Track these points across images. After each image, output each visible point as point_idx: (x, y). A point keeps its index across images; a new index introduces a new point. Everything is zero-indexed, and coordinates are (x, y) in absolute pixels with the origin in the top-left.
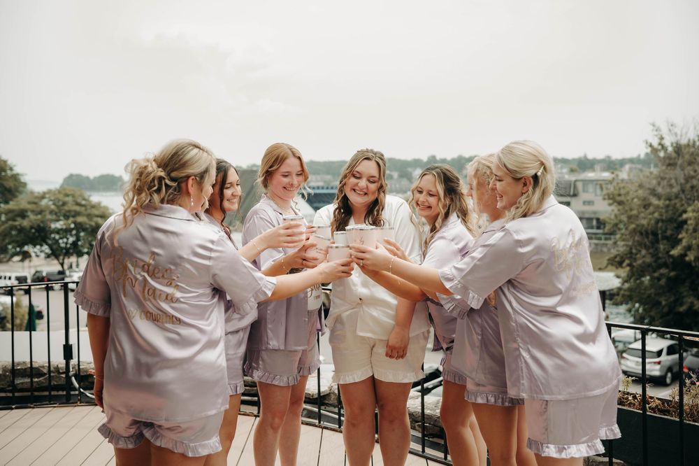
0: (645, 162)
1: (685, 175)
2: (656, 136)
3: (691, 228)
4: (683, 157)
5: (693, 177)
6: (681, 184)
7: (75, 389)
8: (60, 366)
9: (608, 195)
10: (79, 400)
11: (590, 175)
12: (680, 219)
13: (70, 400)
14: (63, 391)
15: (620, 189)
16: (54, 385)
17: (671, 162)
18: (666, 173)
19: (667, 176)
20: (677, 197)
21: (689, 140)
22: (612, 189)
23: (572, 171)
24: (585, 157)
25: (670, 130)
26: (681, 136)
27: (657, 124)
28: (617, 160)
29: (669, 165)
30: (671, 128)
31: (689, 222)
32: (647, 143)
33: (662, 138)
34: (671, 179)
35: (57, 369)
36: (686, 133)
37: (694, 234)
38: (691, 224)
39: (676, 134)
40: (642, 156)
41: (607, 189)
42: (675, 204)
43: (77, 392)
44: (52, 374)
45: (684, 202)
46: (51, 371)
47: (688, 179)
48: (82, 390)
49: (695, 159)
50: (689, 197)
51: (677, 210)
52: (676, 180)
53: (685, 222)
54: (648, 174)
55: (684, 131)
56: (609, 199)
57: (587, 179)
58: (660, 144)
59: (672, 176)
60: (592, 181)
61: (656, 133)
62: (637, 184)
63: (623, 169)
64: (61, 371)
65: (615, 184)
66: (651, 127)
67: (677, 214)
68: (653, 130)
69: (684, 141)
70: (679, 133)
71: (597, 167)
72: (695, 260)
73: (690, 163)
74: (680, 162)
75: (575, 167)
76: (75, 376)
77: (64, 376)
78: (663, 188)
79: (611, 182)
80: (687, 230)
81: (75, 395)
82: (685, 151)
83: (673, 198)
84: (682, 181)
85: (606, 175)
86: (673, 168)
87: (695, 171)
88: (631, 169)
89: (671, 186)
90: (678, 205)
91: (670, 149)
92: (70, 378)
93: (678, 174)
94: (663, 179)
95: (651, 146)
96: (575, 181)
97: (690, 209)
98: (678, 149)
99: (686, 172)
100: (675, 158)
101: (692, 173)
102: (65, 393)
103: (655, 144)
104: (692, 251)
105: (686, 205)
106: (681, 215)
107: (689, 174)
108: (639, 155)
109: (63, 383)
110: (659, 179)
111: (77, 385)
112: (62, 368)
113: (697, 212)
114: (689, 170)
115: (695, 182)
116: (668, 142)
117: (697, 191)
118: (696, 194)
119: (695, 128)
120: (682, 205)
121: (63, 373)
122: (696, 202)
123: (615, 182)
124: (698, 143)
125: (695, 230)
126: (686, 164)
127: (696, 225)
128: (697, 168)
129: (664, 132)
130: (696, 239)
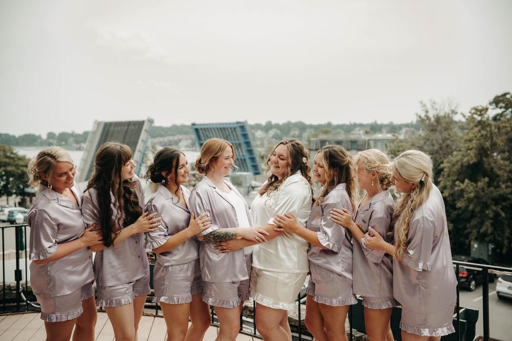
0: (416, 127)
1: (442, 137)
2: (423, 110)
3: (446, 174)
4: (441, 125)
5: (447, 139)
6: (440, 144)
7: (23, 301)
8: (11, 285)
9: (391, 151)
10: (27, 309)
11: (379, 136)
12: (439, 168)
13: (19, 309)
14: (14, 303)
15: (399, 147)
16: (7, 299)
17: (433, 128)
18: (430, 136)
19: (431, 138)
20: (437, 152)
21: (445, 114)
22: (394, 147)
23: (367, 133)
24: (376, 123)
25: (432, 107)
26: (440, 110)
27: (424, 102)
28: (397, 125)
29: (432, 130)
30: (433, 105)
31: (445, 170)
32: (417, 115)
33: (427, 112)
34: (433, 140)
35: (9, 287)
36: (443, 109)
37: (448, 178)
38: (446, 171)
39: (436, 109)
40: (414, 122)
41: (390, 147)
42: (436, 157)
43: (25, 303)
44: (6, 291)
45: (441, 156)
46: (6, 288)
47: (444, 140)
48: (29, 302)
49: (449, 126)
50: (445, 152)
51: (437, 161)
52: (436, 140)
53: (442, 170)
54: (418, 136)
55: (442, 107)
56: (392, 154)
57: (377, 138)
58: (426, 116)
59: (434, 138)
60: (380, 140)
61: (423, 108)
62: (410, 144)
63: (401, 132)
64: (12, 289)
65: (395, 143)
66: (420, 104)
67: (437, 164)
68: (421, 106)
69: (442, 114)
70: (438, 108)
71: (384, 130)
72: (449, 196)
73: (446, 129)
74: (439, 128)
75: (368, 129)
76: (23, 291)
77: (14, 292)
78: (428, 146)
79: (392, 141)
80: (444, 175)
81: (23, 305)
82: (442, 121)
83: (434, 153)
84: (441, 141)
85: (389, 136)
86: (434, 132)
87: (449, 135)
88: (407, 132)
89: (433, 145)
90: (438, 158)
91: (433, 119)
92: (20, 293)
93: (438, 136)
94: (428, 140)
95: (420, 117)
96: (369, 140)
97: (445, 161)
98: (438, 119)
99: (443, 135)
100: (436, 126)
101: (447, 136)
103: (423, 115)
104: (447, 190)
105: (443, 158)
106: (439, 165)
107: (445, 137)
108: (412, 122)
109: (13, 297)
110: (425, 140)
111: (25, 299)
112: (13, 287)
113: (450, 163)
114: (445, 134)
115: (449, 142)
116: (431, 114)
117: (450, 148)
118: (449, 151)
119: (449, 105)
120: (441, 158)
121: (13, 290)
122: (450, 156)
123: (396, 141)
124: (451, 115)
125: (449, 176)
126: (443, 130)
127: (450, 172)
128: (450, 132)
129: (429, 107)
130: (449, 181)
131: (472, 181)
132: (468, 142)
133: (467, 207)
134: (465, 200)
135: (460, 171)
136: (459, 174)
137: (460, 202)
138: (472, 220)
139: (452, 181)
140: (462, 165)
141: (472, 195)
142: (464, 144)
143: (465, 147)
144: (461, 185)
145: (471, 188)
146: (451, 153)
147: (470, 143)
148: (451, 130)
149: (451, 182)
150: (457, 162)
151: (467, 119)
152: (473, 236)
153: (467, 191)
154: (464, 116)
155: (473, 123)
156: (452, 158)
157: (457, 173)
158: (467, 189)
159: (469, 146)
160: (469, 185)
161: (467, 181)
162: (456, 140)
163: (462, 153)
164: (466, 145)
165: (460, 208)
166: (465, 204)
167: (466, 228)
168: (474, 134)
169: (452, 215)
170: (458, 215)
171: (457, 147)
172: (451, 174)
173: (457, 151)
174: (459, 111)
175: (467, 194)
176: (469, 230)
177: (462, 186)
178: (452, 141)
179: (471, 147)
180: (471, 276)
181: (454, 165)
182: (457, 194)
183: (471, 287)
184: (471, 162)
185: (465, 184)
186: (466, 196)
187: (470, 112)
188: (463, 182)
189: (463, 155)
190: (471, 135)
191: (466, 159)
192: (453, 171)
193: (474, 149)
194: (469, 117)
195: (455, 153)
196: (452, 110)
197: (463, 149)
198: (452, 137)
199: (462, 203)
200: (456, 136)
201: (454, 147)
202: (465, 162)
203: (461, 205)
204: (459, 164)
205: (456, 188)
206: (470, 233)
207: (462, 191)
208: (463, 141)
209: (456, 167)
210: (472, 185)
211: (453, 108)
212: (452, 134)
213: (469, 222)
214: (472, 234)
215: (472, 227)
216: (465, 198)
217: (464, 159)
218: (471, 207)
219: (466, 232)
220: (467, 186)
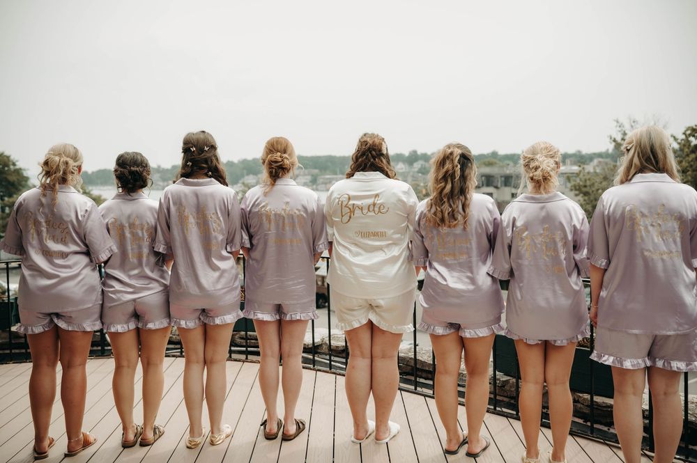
0: (612, 156)
2: (620, 131)
9: (575, 186)
13: (103, 354)
14: (98, 346)
15: (586, 181)
22: (579, 181)
25: (632, 127)
27: (621, 120)
30: (633, 124)
32: (611, 138)
33: (625, 134)
40: (610, 151)
41: (574, 181)
56: (576, 190)
61: (619, 129)
62: (602, 177)
63: (590, 163)
65: (581, 176)
66: (615, 124)
68: (616, 126)
71: (569, 161)
79: (578, 175)
85: (575, 168)
88: (598, 163)
95: (615, 141)
102: (99, 348)
103: (619, 139)
108: (608, 150)
109: (100, 340)
123: (582, 174)
129: (627, 127)
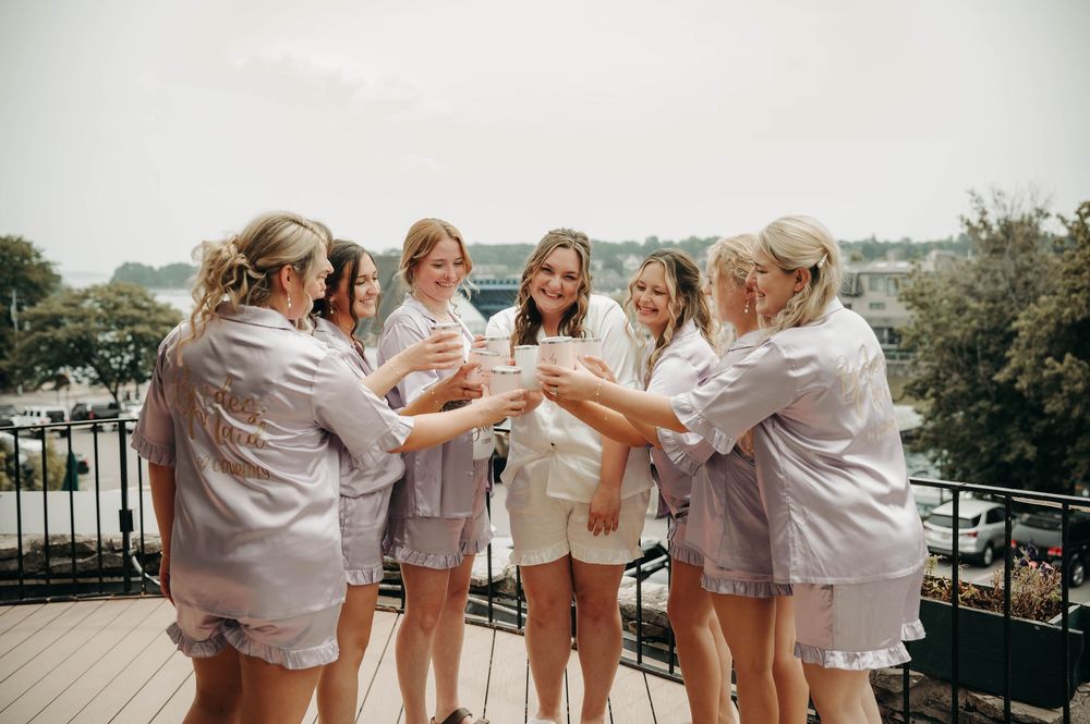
0: (959, 247)
1: (1016, 265)
2: (976, 209)
3: (1023, 342)
4: (1014, 240)
5: (1027, 269)
6: (1011, 279)
7: (137, 574)
8: (114, 541)
9: (906, 294)
10: (144, 590)
11: (880, 265)
12: (1008, 329)
13: (129, 590)
14: (119, 577)
15: (923, 285)
16: (107, 568)
17: (997, 246)
18: (990, 263)
19: (991, 268)
20: (1004, 297)
21: (1023, 216)
22: (912, 286)
23: (854, 259)
24: (874, 239)
25: (996, 201)
26: (1012, 209)
27: (978, 192)
28: (919, 244)
29: (994, 251)
30: (998, 198)
31: (1021, 334)
32: (962, 219)
33: (984, 213)
34: (996, 271)
35: (111, 546)
36: (1019, 206)
37: (1028, 351)
38: (1024, 337)
39: (1005, 207)
40: (956, 238)
41: (904, 286)
42: (1002, 307)
43: (140, 579)
44: (103, 553)
45: (1014, 305)
46: (102, 549)
47: (1020, 271)
48: (147, 575)
49: (1032, 243)
50: (1021, 297)
51: (1005, 317)
52: (1004, 273)
53: (1015, 333)
54: (963, 264)
55: (1016, 203)
56: (908, 300)
57: (877, 271)
58: (981, 221)
59: (999, 267)
60: (882, 274)
61: (975, 205)
62: (947, 279)
63: (927, 257)
64: (116, 548)
65: (915, 278)
66: (969, 197)
67: (1005, 322)
68: (971, 201)
69: (1016, 217)
70: (1009, 205)
71: (891, 254)
72: (1028, 389)
73: (1024, 249)
74: (1009, 247)
75: (858, 254)
76: (138, 555)
77: (120, 555)
78: (985, 283)
79: (910, 276)
80: (1018, 345)
81: (138, 582)
82: (1017, 232)
83: (999, 298)
84: (1013, 274)
85: (904, 266)
86: (999, 255)
87: (1031, 260)
88: (939, 256)
89: (996, 282)
90: (1006, 309)
91: (996, 228)
92: (130, 558)
93: (1007, 264)
94: (985, 271)
95: (968, 223)
96: (859, 274)
97: (1022, 315)
98: (1008, 228)
99: (1018, 261)
100: (1002, 242)
101: (1027, 263)
102: (122, 579)
103: (975, 221)
104: (1025, 376)
105: (1017, 309)
106: (1009, 324)
107: (1023, 264)
108: (951, 238)
109: (119, 565)
110: (979, 272)
111: (140, 569)
112: (117, 544)
113: (1033, 319)
114: (1022, 259)
115: (1030, 276)
116: (993, 218)
117: (1033, 289)
118: (1031, 293)
119: (1032, 198)
120: (1012, 309)
121: (119, 551)
122: (1032, 305)
123: (917, 275)
124: (1035, 220)
125: (1029, 346)
126: (1018, 250)
127: (1031, 338)
128: (1033, 255)
129: (988, 203)
130: (1030, 358)
131: (1080, 359)
132: (1073, 276)
133: (1069, 411)
134: (1063, 398)
135: (1054, 336)
136: (1051, 343)
137: (1053, 401)
138: (1080, 439)
139: (1036, 356)
140: (1059, 324)
141: (1080, 386)
142: (1064, 279)
143: (1065, 287)
144: (1058, 365)
145: (1079, 371)
146: (1035, 299)
147: (1077, 277)
148: (1036, 250)
149: (1033, 359)
150: (1048, 317)
151: (1070, 228)
152: (1080, 471)
153: (1067, 378)
154: (1064, 221)
155: (1085, 236)
156: (1036, 310)
157: (1047, 340)
158: (1070, 374)
159: (1074, 284)
160: (1074, 366)
161: (1068, 357)
162: (1046, 272)
163: (1057, 297)
164: (1068, 281)
165: (1053, 414)
166: (1064, 405)
167: (1065, 457)
168: (1085, 258)
169: (1035, 429)
170: (1049, 428)
171: (1048, 286)
172: (1033, 342)
173: (1048, 295)
174: (1053, 211)
175: (1068, 384)
176: (1071, 460)
177: (1059, 368)
178: (1037, 273)
179: (1079, 285)
180: (1076, 556)
181: (1040, 324)
182: (1045, 384)
183: (1075, 578)
184: (1079, 318)
185: (1066, 364)
186: (1066, 388)
187: (1078, 213)
188: (1060, 359)
189: (1061, 303)
190: (1077, 260)
191: (1067, 311)
192: (1040, 337)
193: (1085, 290)
194: (1075, 222)
195: (1043, 298)
196: (1037, 210)
197: (1060, 290)
198: (1038, 265)
199: (1057, 402)
200: (1046, 263)
201: (1041, 287)
202: (1067, 317)
203: (1055, 408)
204: (1053, 321)
205: (1046, 373)
206: (1074, 466)
207: (1059, 377)
208: (1060, 274)
209: (1045, 328)
210: (1080, 366)
211: (1040, 205)
212: (1037, 260)
213: (1073, 444)
214: (1078, 468)
215: (1078, 454)
216: (1065, 394)
217: (1062, 313)
218: (1076, 412)
219: (1065, 463)
220: (1070, 368)
